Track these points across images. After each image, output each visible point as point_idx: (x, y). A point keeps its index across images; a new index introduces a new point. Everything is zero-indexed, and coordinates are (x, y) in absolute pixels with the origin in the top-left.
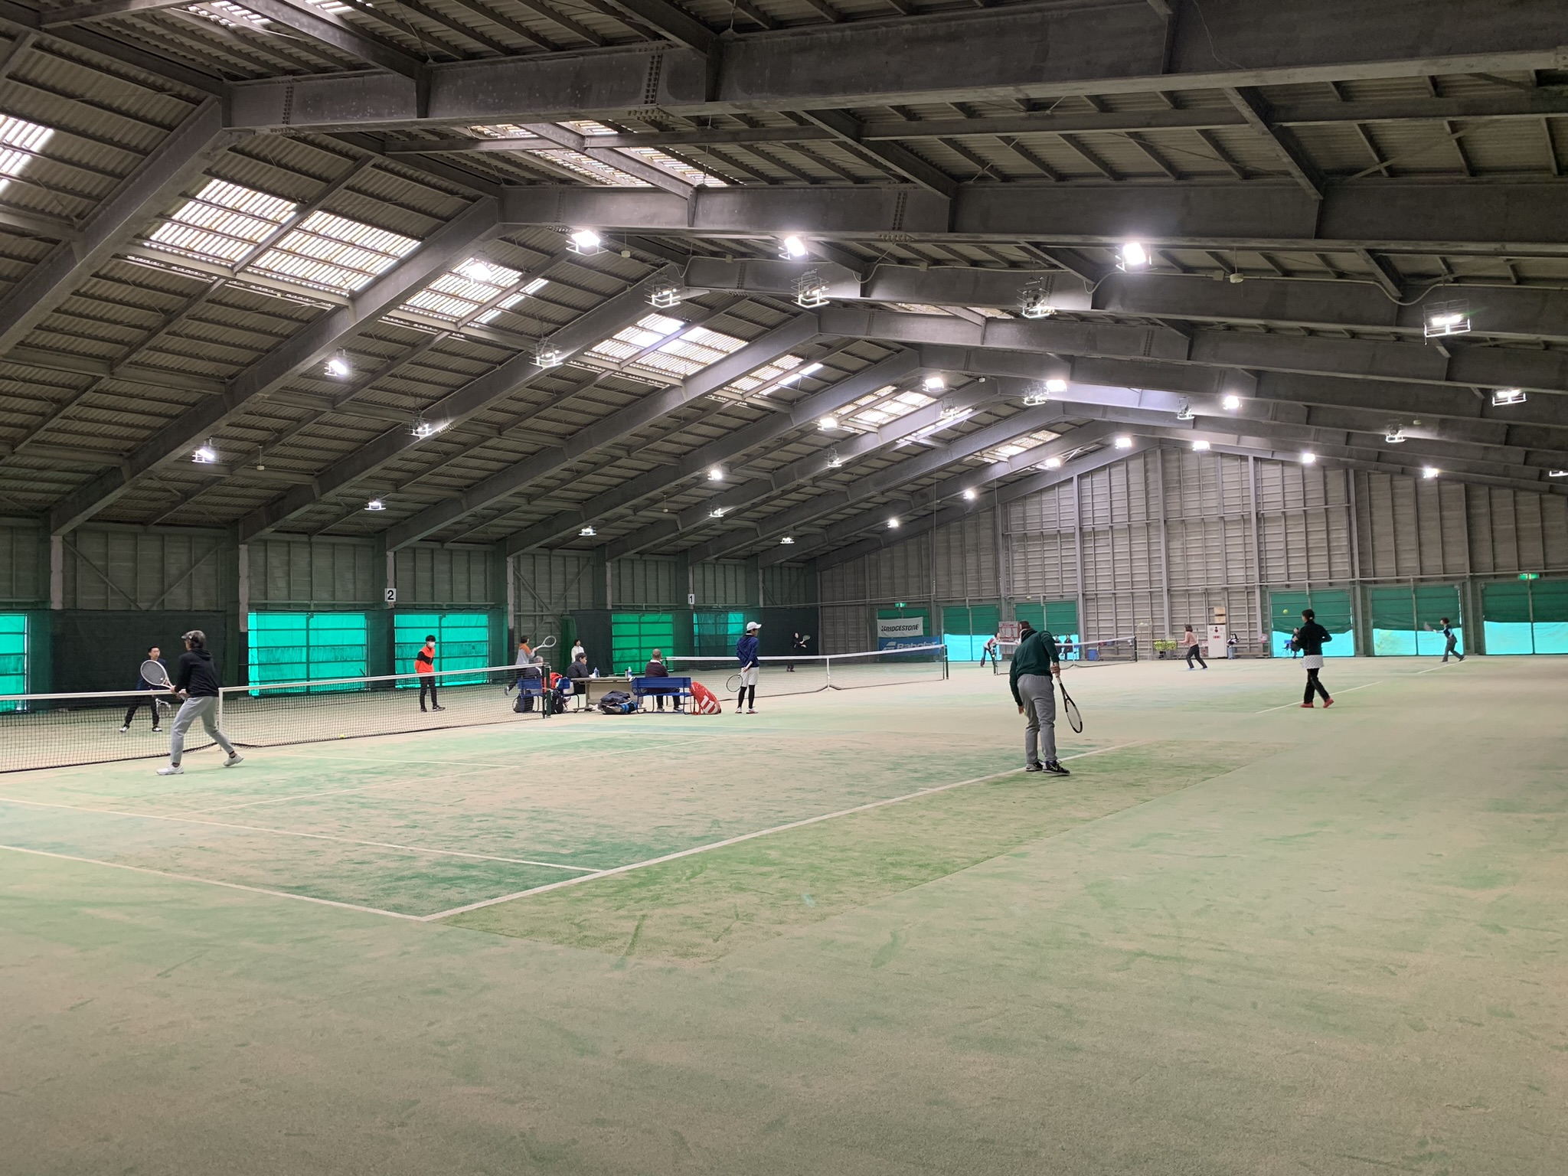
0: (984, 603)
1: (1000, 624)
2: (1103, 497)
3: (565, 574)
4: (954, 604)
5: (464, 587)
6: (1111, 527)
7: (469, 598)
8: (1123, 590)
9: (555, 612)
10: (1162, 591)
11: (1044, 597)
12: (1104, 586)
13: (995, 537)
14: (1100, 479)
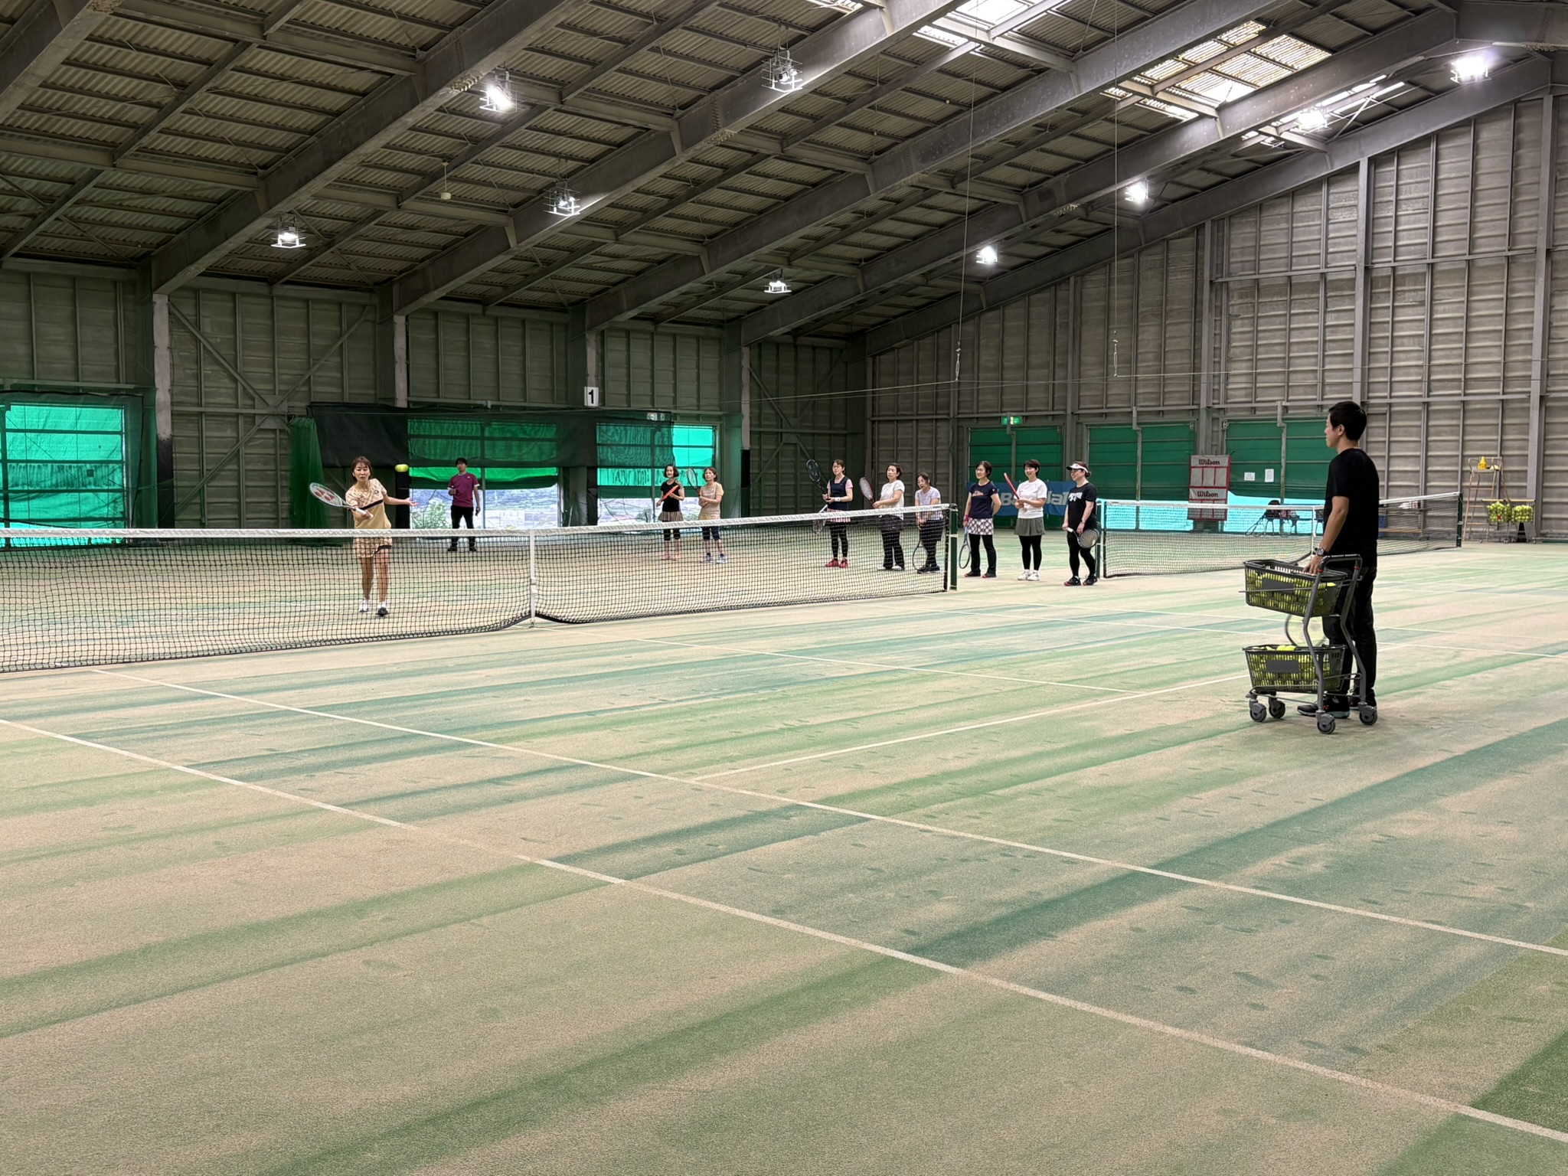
0: (1167, 418)
1: (1195, 461)
2: (1419, 205)
3: (307, 334)
4: (1109, 420)
5: (64, 352)
6: (1432, 266)
7: (76, 374)
8: (1445, 397)
9: (284, 408)
10: (1528, 400)
11: (1286, 408)
12: (1408, 392)
13: (1197, 288)
14: (1416, 167)
